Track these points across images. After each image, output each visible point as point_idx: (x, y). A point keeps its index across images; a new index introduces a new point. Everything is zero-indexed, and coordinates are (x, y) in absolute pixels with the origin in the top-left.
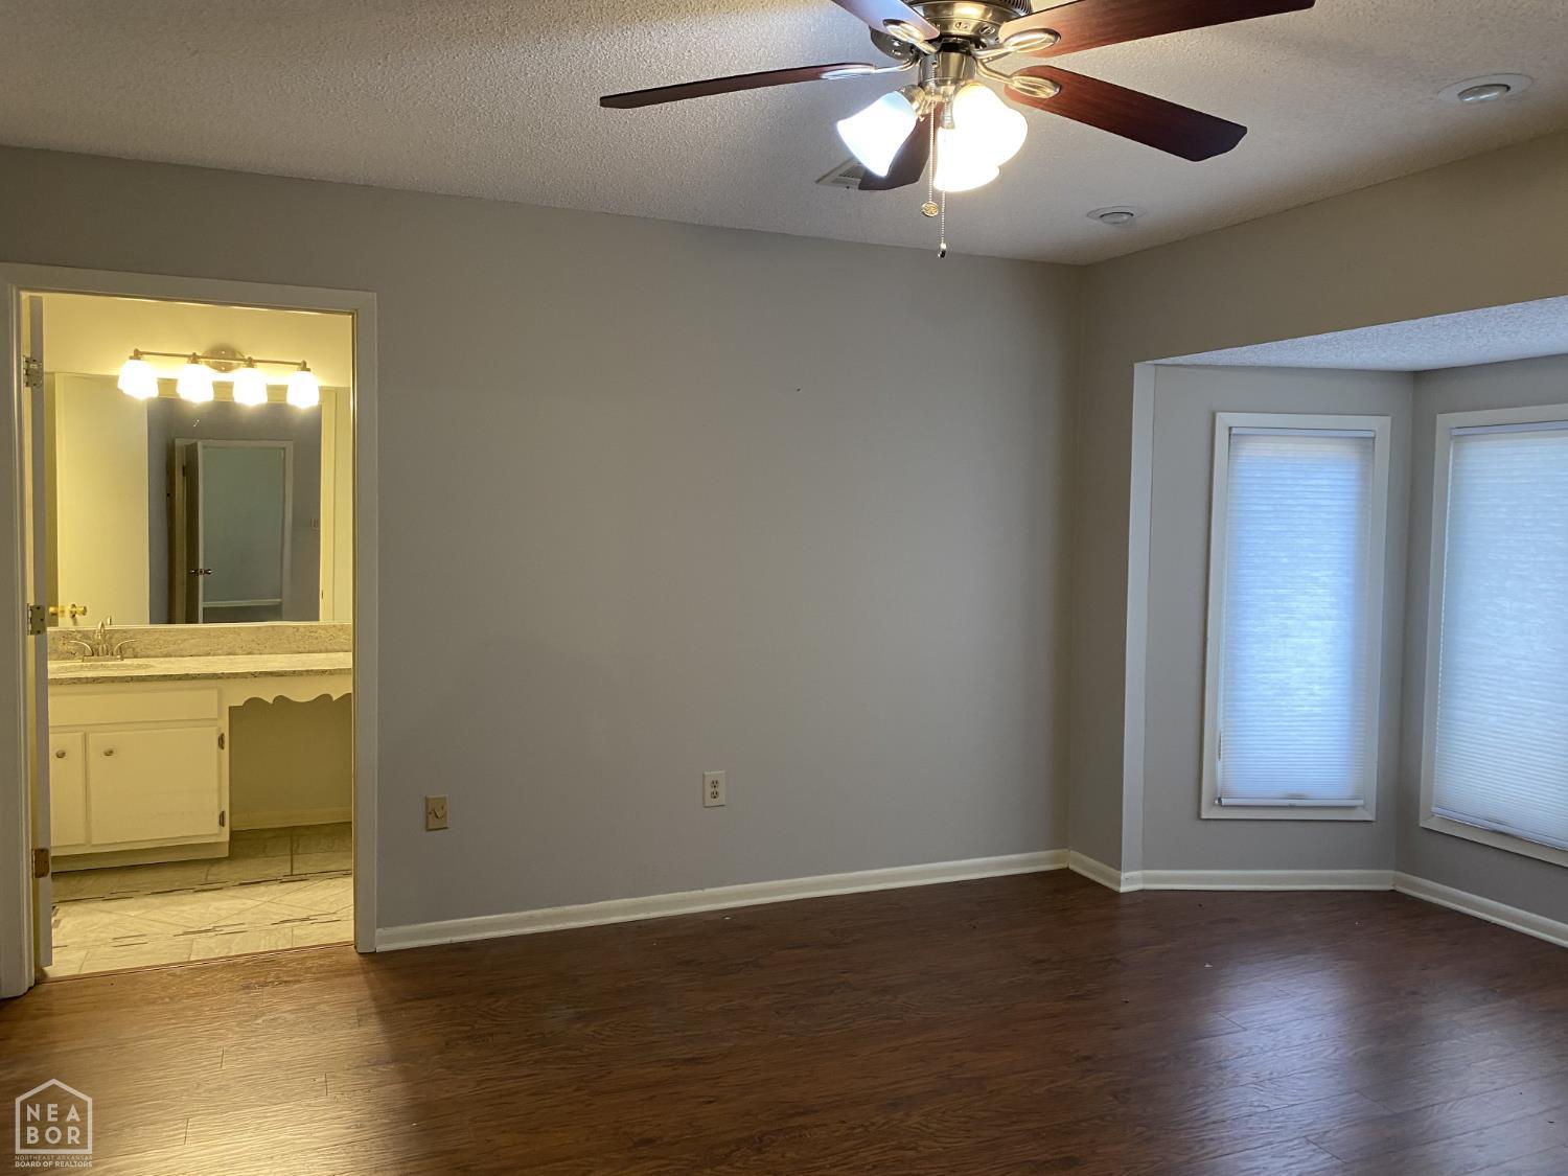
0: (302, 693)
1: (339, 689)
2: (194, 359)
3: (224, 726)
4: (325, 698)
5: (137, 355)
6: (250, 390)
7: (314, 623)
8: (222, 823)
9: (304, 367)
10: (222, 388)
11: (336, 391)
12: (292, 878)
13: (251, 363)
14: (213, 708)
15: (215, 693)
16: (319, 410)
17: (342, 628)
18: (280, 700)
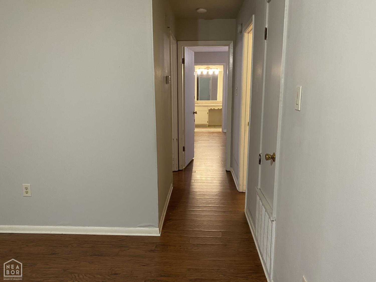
0: (216, 108)
1: (220, 108)
2: (205, 69)
3: (208, 111)
4: (219, 109)
5: (199, 69)
6: (211, 72)
7: (216, 101)
8: (208, 122)
9: (217, 69)
10: (208, 73)
11: (221, 71)
12: (215, 128)
13: (211, 69)
14: (207, 109)
15: (207, 108)
16: (218, 74)
17: (220, 101)
18: (214, 109)
